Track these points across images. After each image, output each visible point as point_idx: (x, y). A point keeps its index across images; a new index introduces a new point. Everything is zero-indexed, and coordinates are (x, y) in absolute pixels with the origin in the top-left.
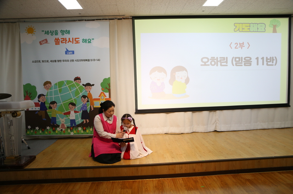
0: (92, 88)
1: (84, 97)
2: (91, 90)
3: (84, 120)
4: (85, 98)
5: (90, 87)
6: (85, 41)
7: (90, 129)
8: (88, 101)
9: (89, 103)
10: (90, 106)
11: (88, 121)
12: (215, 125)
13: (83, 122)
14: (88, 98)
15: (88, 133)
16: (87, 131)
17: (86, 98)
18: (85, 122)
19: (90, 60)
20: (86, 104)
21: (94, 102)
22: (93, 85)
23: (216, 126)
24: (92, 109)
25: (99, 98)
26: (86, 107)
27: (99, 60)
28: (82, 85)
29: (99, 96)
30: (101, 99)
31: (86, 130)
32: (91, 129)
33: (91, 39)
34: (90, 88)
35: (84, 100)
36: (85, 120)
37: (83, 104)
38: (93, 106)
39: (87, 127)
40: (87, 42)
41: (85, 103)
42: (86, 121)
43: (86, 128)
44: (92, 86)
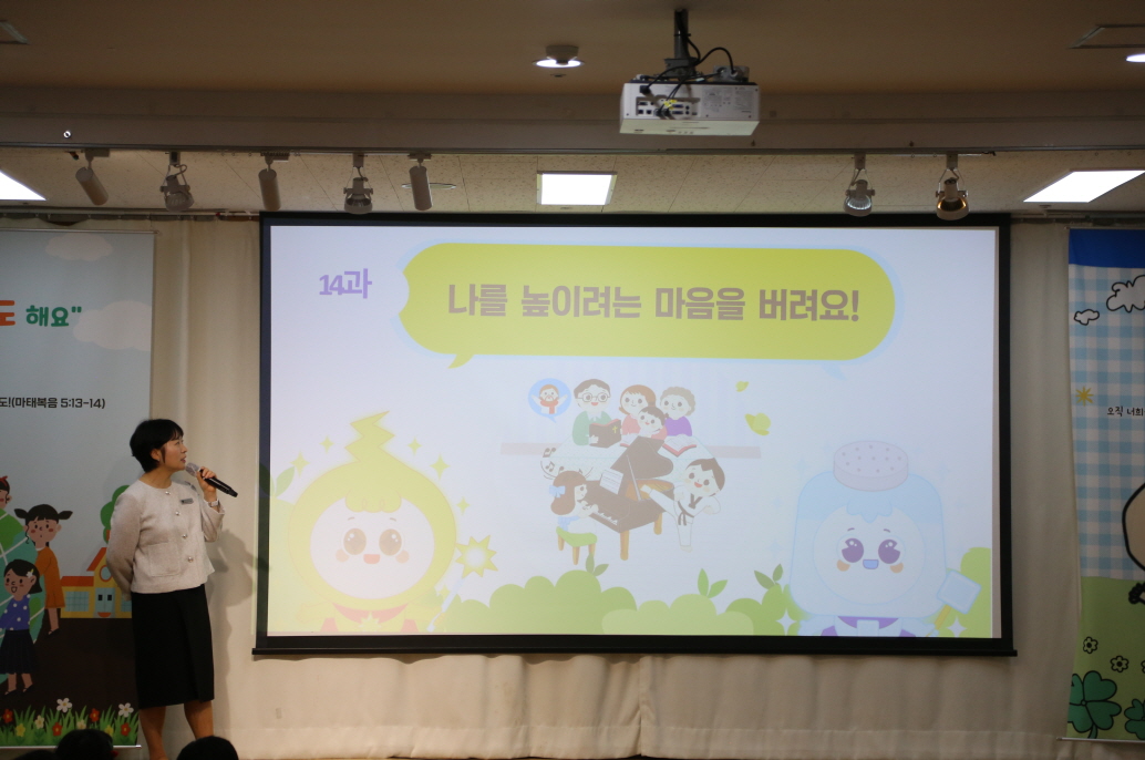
0: (60, 528)
1: (20, 567)
2: (52, 537)
3: (8, 676)
4: (24, 574)
5: (52, 522)
6: (38, 315)
7: (35, 718)
8: (36, 589)
9: (41, 596)
10: (46, 612)
11: (27, 680)
12: (634, 727)
13: (6, 683)
14: (36, 573)
15: (21, 741)
16: (21, 730)
17: (30, 574)
18: (12, 687)
19: (59, 401)
20: (25, 601)
21: (68, 592)
22: (66, 515)
23: (639, 731)
24: (55, 625)
25: (91, 574)
26: (26, 615)
27: (99, 404)
28: (14, 515)
29: (92, 568)
30: (97, 581)
31: (14, 723)
32: (41, 719)
33: (69, 311)
34: (51, 530)
35: (17, 584)
36: (12, 679)
37: (12, 601)
38: (59, 611)
39: (21, 709)
40: (51, 320)
41: (20, 598)
42: (20, 682)
43: (13, 717)
44: (60, 521)
